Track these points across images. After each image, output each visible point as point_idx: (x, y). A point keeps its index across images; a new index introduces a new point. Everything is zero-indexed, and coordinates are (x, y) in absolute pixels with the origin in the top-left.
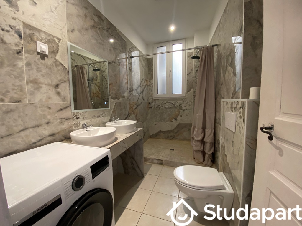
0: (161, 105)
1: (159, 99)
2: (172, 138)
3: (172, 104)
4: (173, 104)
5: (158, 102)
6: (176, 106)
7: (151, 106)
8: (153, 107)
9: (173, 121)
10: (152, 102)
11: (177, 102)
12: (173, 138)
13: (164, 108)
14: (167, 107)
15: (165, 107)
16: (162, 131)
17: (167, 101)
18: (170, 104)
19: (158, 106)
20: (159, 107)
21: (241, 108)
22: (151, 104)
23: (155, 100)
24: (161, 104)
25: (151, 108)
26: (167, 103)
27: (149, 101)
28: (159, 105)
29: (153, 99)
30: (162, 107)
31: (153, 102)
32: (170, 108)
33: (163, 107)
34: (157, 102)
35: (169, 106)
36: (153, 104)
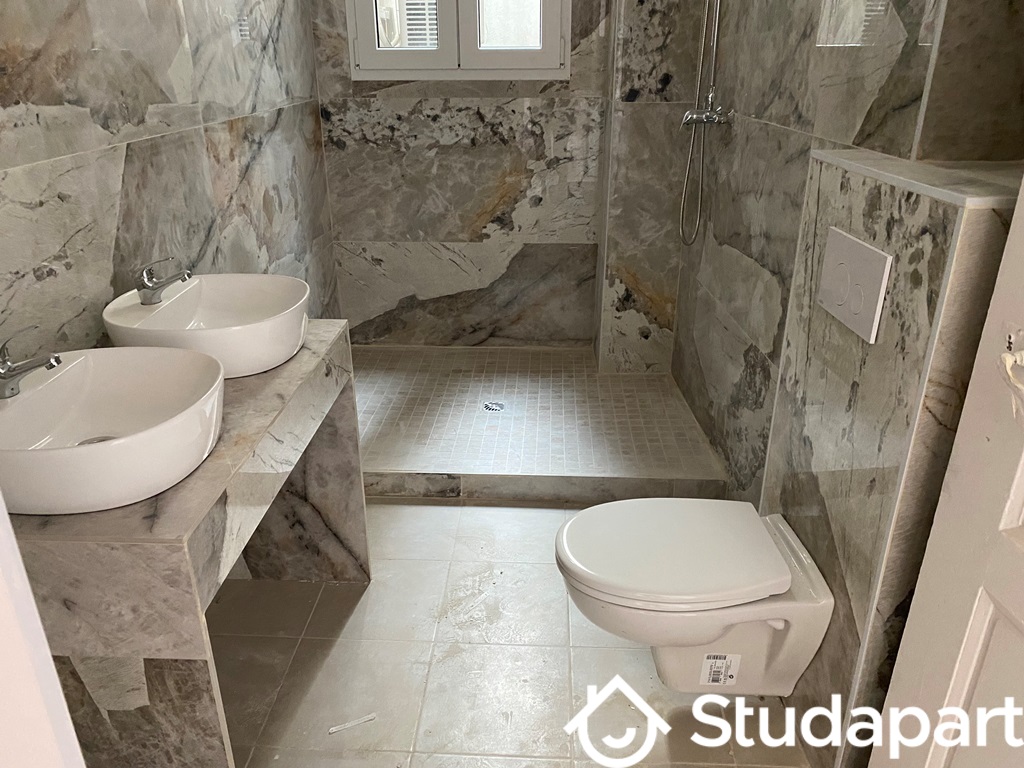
0: (405, 128)
1: (392, 84)
2: (482, 335)
3: (481, 117)
4: (488, 117)
5: (384, 108)
6: (504, 130)
7: (337, 133)
8: (350, 142)
9: (488, 236)
10: (343, 108)
11: (512, 106)
12: (492, 335)
13: (430, 147)
14: (447, 139)
15: (436, 144)
16: (421, 298)
17: (446, 101)
18: (466, 122)
19: (388, 132)
20: (397, 144)
21: (927, 238)
22: (335, 118)
23: (365, 90)
24: (408, 120)
25: (340, 145)
26: (444, 111)
27: (324, 100)
28: (392, 129)
29: (345, 79)
30: (412, 143)
31: (350, 104)
32: (466, 150)
33: (424, 141)
34: (376, 103)
35: (461, 133)
36: (352, 117)
